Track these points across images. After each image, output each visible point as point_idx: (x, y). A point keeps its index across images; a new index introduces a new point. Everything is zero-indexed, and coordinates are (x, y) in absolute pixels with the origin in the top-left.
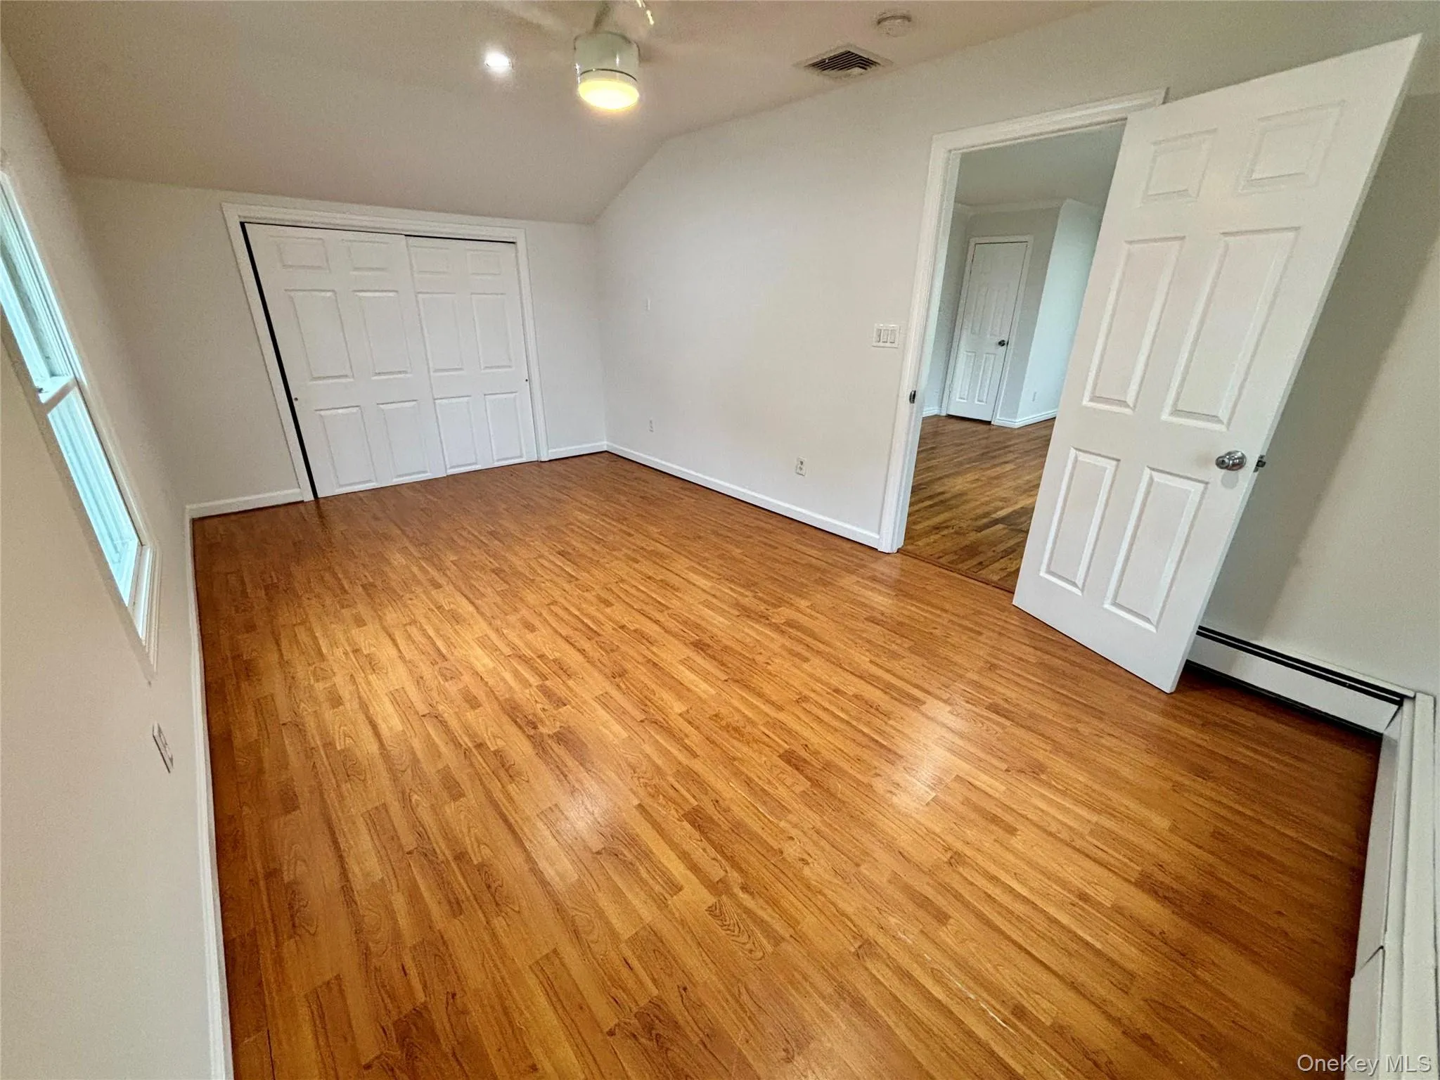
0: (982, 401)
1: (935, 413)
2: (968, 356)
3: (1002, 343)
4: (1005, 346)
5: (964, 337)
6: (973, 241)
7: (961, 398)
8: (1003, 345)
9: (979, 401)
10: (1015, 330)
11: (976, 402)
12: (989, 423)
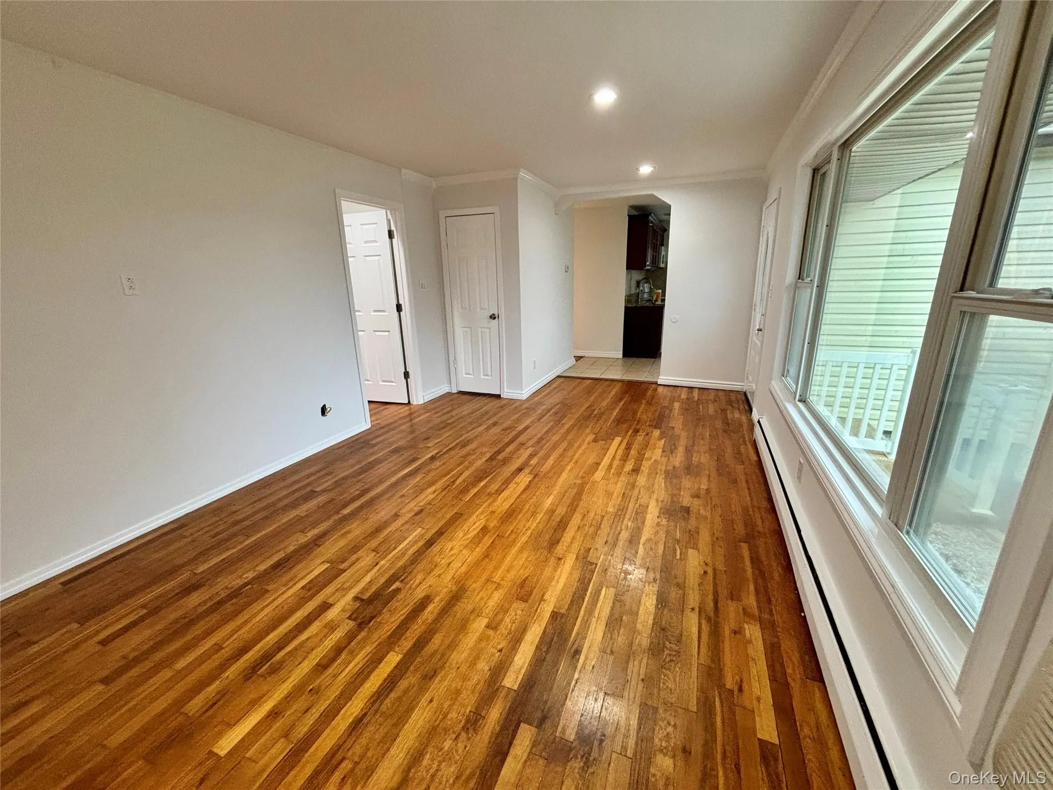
0: (488, 375)
1: (448, 391)
2: (464, 332)
3: (493, 317)
4: (497, 319)
5: (455, 312)
6: (442, 215)
7: (468, 374)
8: (495, 318)
9: (484, 375)
10: (502, 303)
11: (482, 377)
12: (498, 396)
